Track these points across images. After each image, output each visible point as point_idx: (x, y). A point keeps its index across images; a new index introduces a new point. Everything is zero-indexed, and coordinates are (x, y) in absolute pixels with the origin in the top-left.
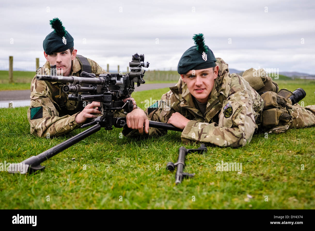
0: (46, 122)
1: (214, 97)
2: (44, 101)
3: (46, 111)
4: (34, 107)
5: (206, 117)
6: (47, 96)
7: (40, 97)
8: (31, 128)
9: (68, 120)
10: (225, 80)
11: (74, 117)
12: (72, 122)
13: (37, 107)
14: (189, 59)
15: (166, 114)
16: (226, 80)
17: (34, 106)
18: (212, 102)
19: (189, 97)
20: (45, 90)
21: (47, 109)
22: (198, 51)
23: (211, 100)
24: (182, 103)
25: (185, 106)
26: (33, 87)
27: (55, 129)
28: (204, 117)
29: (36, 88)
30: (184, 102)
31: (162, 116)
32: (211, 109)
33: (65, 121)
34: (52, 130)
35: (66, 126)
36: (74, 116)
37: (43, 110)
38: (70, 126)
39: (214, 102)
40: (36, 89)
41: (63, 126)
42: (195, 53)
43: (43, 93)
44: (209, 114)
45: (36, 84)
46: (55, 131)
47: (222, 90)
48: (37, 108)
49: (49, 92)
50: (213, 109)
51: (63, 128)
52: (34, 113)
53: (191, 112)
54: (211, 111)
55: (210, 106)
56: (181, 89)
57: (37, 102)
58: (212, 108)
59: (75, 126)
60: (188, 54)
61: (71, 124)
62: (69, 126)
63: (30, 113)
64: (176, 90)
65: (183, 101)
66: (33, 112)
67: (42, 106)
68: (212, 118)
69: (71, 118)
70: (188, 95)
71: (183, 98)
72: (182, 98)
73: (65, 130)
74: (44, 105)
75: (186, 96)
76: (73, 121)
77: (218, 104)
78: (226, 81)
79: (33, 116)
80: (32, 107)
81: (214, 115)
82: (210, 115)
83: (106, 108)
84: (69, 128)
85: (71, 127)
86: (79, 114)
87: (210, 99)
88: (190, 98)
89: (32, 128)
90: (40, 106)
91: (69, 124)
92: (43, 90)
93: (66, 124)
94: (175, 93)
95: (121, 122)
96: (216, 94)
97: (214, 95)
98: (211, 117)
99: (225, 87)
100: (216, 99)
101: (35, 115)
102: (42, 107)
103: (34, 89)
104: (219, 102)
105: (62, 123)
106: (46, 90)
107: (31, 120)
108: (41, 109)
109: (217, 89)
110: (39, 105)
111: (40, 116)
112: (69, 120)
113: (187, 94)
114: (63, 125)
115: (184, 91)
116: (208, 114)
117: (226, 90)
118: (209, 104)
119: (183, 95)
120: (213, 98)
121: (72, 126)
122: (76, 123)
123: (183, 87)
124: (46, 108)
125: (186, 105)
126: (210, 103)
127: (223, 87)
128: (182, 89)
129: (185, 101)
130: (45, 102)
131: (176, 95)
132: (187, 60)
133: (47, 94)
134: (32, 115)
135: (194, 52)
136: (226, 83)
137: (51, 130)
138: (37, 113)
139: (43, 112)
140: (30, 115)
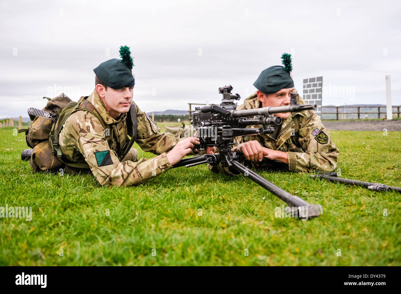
0: (124, 168)
4: (100, 152)
7: (102, 139)
9: (156, 163)
12: (165, 165)
13: (102, 151)
17: (99, 150)
26: (88, 127)
27: (140, 175)
35: (156, 169)
37: (111, 155)
40: (94, 129)
41: (151, 171)
43: (102, 134)
45: (92, 123)
46: (140, 177)
48: (104, 152)
51: (152, 173)
52: (102, 159)
54: (288, 131)
57: (101, 145)
60: (277, 73)
63: (95, 159)
66: (100, 157)
68: (288, 138)
69: (159, 160)
73: (154, 175)
76: (167, 164)
77: (293, 125)
79: (100, 162)
80: (96, 150)
81: (290, 136)
84: (159, 172)
87: (286, 120)
89: (102, 177)
90: (107, 150)
91: (159, 167)
93: (155, 167)
101: (103, 161)
102: (109, 151)
103: (92, 129)
104: (293, 123)
105: (148, 167)
107: (99, 166)
112: (159, 163)
114: (151, 169)
120: (288, 119)
121: (164, 169)
138: (105, 158)
139: (112, 157)
140: (96, 161)
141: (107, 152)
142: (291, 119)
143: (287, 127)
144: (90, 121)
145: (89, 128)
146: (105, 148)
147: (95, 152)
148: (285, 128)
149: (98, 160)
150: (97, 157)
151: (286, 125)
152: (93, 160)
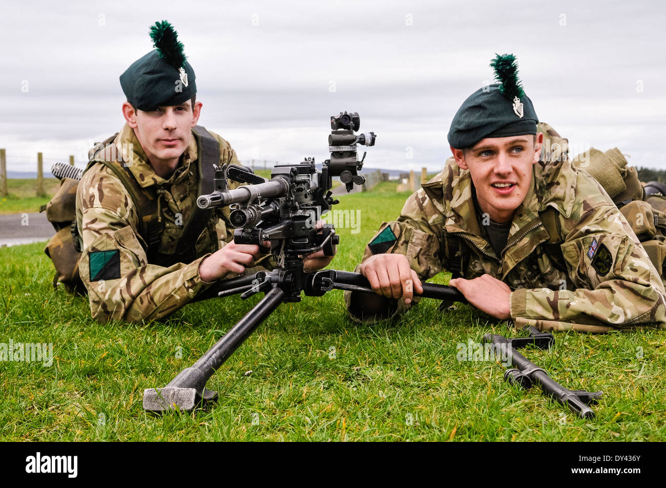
0: (128, 285)
1: (530, 211)
2: (121, 236)
3: (129, 261)
4: (99, 251)
5: (506, 257)
6: (127, 220)
7: (112, 224)
8: (91, 304)
9: (181, 276)
10: (563, 176)
11: (196, 267)
12: (191, 280)
13: (105, 249)
14: (481, 112)
15: (421, 249)
16: (567, 176)
17: (99, 248)
18: (526, 224)
19: (468, 208)
20: (123, 205)
21: (130, 257)
22: (502, 95)
23: (521, 218)
24: (450, 222)
25: (458, 230)
26: (93, 196)
27: (152, 299)
28: (500, 258)
29: (101, 200)
30: (455, 221)
31: (412, 255)
32: (520, 240)
33: (176, 279)
34: (146, 302)
35: (179, 289)
36: (195, 263)
37: (121, 259)
38: (188, 288)
39: (529, 224)
40: (101, 202)
41: (170, 291)
42: (495, 99)
43: (118, 214)
44: (516, 252)
45: (100, 190)
46: (152, 303)
47: (555, 199)
48: (107, 253)
49: (132, 211)
50: (526, 240)
51: (172, 296)
52: (100, 266)
53: (471, 246)
54: (521, 244)
55: (518, 232)
56: (451, 189)
57: (105, 238)
58: (522, 238)
59: (199, 287)
60: (480, 101)
61: (190, 285)
62: (185, 290)
63: (87, 265)
64: (436, 192)
65: (454, 218)
66: (97, 263)
67: (119, 247)
68: (520, 260)
69: (187, 271)
70: (467, 204)
71: (453, 210)
72: (450, 209)
73: (177, 301)
74: (121, 246)
75: (461, 206)
76: (194, 277)
77: (538, 231)
78: (568, 179)
79: (95, 273)
80: (93, 248)
81: (527, 255)
82: (516, 254)
83: (289, 250)
84: (185, 295)
85: (191, 290)
86: (208, 259)
87: (521, 216)
88: (471, 211)
89: (94, 302)
90: (114, 248)
91: (184, 284)
92: (120, 206)
93: (178, 284)
94: (435, 198)
95: (323, 283)
96: (535, 205)
97: (530, 207)
98: (518, 257)
99: (565, 193)
100: (533, 218)
101: (101, 270)
102: (118, 251)
103: (97, 202)
104: (541, 226)
105: (167, 282)
106: (126, 205)
107: (91, 281)
108: (115, 255)
109: (540, 194)
110: (112, 245)
111: (115, 274)
112: (184, 275)
113: (465, 202)
114: (171, 287)
115: (456, 193)
116: (512, 251)
117: (566, 201)
118: (515, 229)
119: (455, 203)
120: (528, 215)
121: (191, 288)
122: (200, 280)
123: (454, 184)
124: (127, 254)
125: (460, 226)
126: (519, 226)
127: (558, 191)
128: (453, 188)
129: (458, 217)
130: (123, 239)
131: (435, 202)
132: (478, 114)
133: (127, 214)
134: (94, 271)
135: (494, 96)
136: (566, 184)
137: (142, 302)
138: (106, 265)
139: (121, 264)
140: (88, 269)
141: (113, 253)
142: (536, 215)
143: (520, 235)
144: (97, 186)
145: (93, 199)
146: (110, 244)
147: (90, 250)
148: (515, 235)
149: (91, 268)
150: (91, 261)
151: (518, 229)
152: (84, 268)
